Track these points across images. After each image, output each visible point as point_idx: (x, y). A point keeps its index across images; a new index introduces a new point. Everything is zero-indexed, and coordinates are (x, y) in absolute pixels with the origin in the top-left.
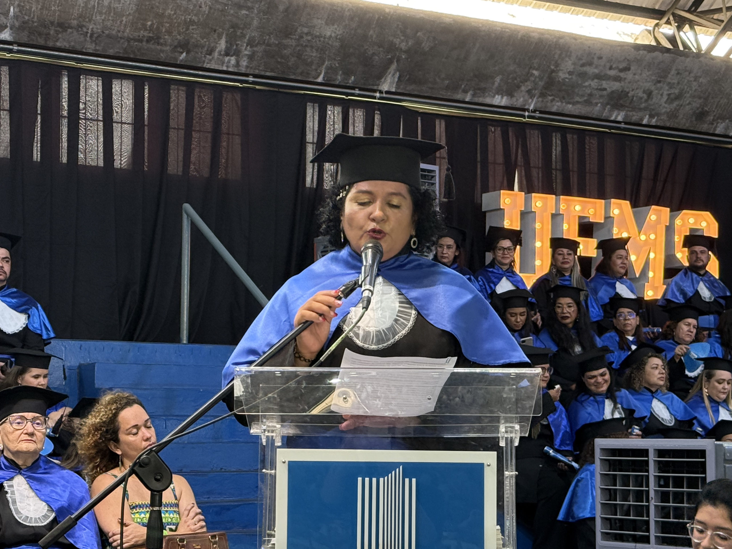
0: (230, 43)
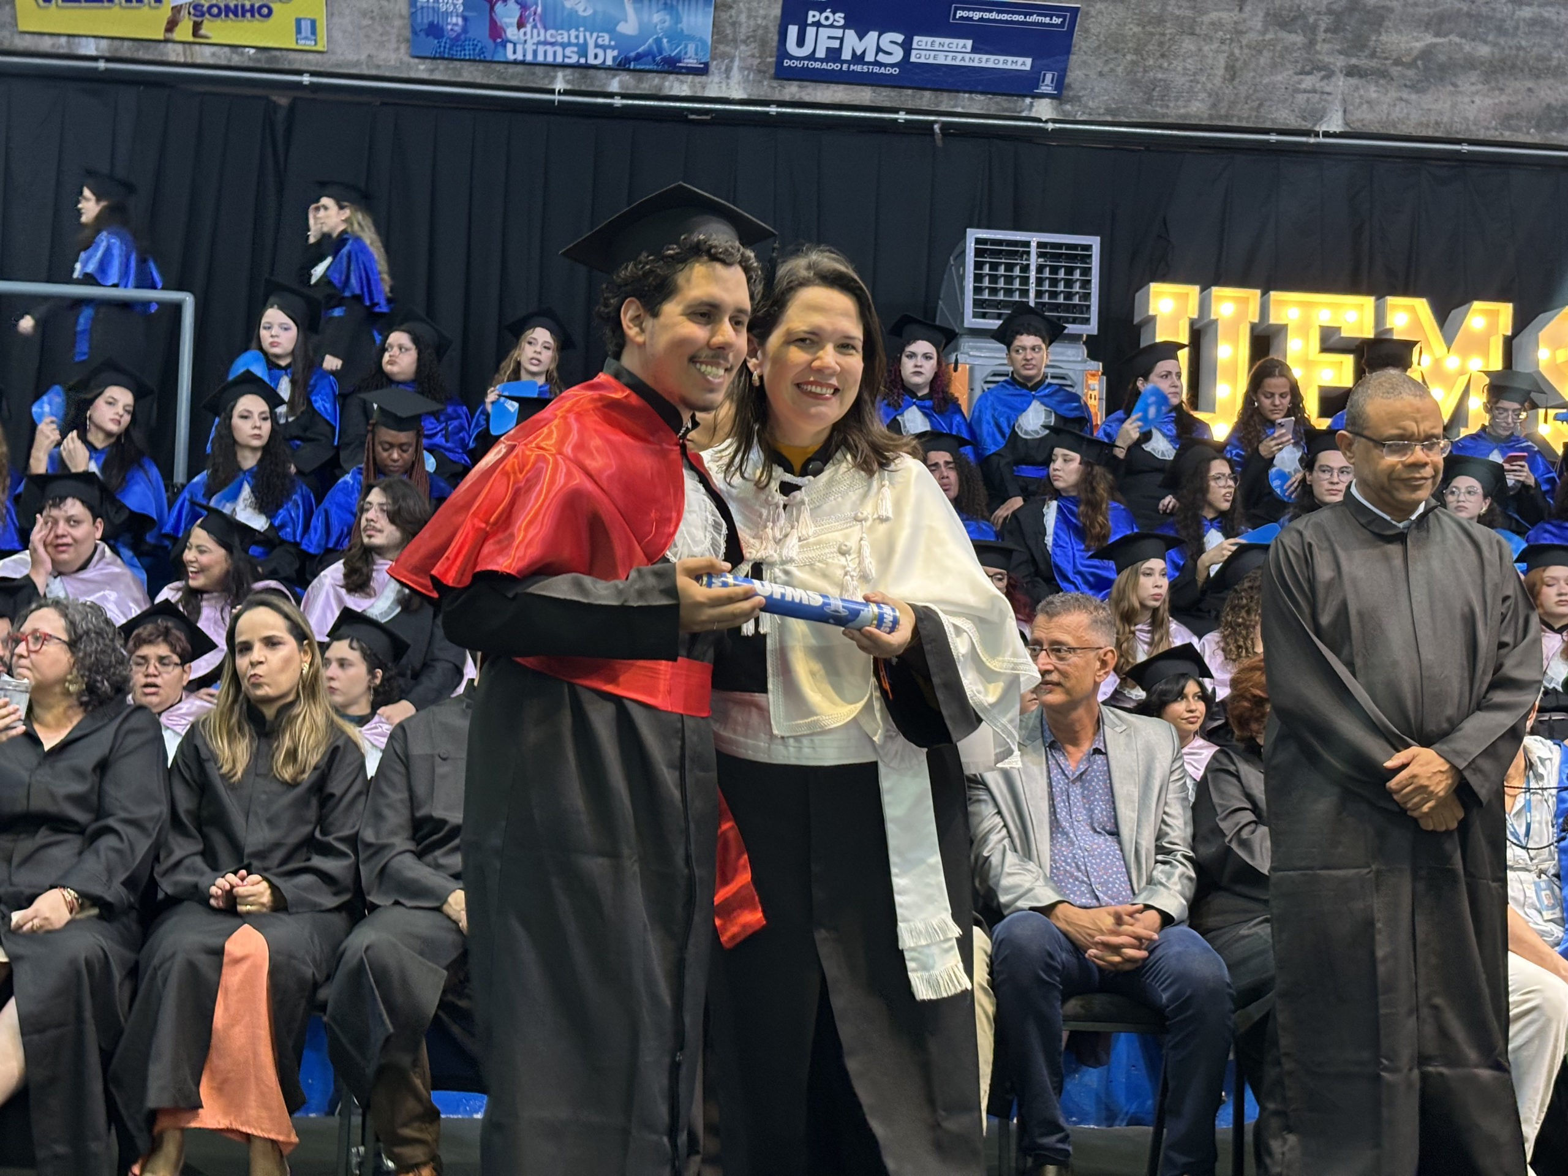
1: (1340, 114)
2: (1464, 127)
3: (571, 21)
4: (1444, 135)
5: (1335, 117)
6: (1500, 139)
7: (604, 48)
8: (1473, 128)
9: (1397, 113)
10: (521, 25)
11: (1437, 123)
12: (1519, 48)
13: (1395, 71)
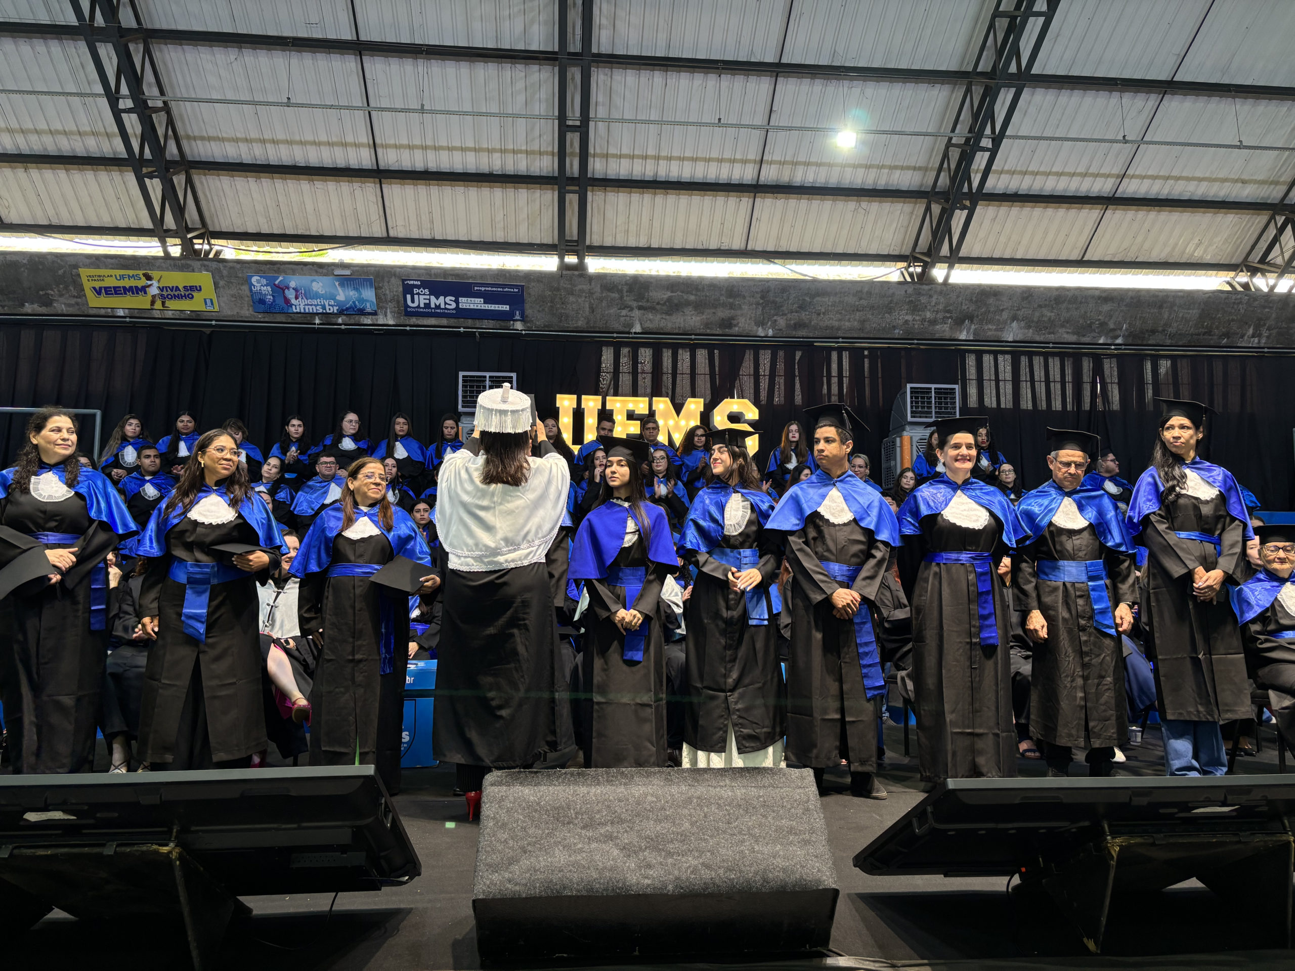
0: (1255, 331)
1: (640, 325)
3: (317, 296)
4: (683, 332)
5: (637, 326)
7: (332, 306)
9: (662, 324)
10: (296, 298)
11: (679, 327)
12: (706, 296)
13: (658, 307)
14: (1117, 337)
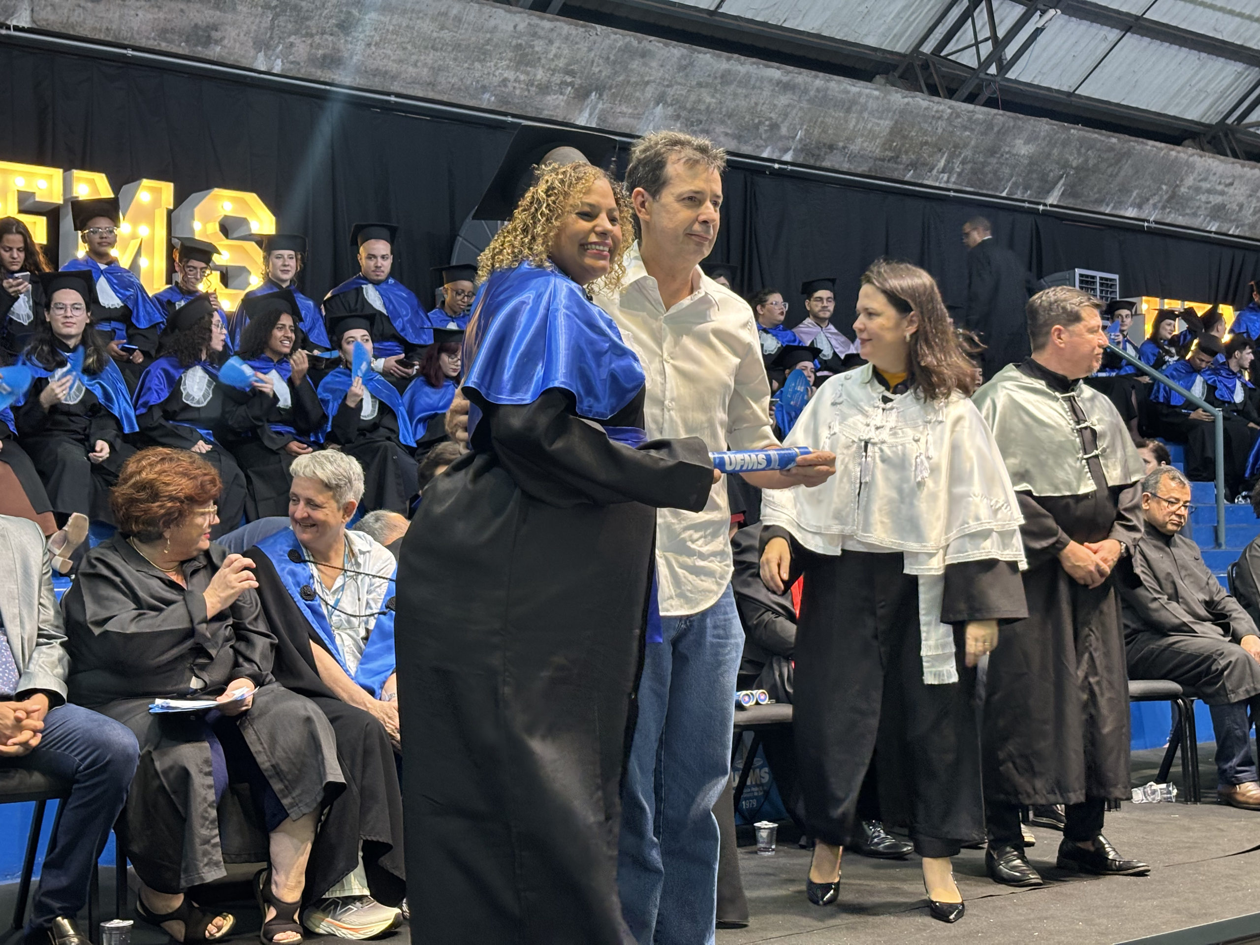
0: (948, 162)
1: (28, 12)
2: (129, 35)
4: (113, 40)
5: (24, 14)
6: (158, 48)
8: (136, 36)
9: (75, 17)
11: (107, 29)
14: (786, 150)
